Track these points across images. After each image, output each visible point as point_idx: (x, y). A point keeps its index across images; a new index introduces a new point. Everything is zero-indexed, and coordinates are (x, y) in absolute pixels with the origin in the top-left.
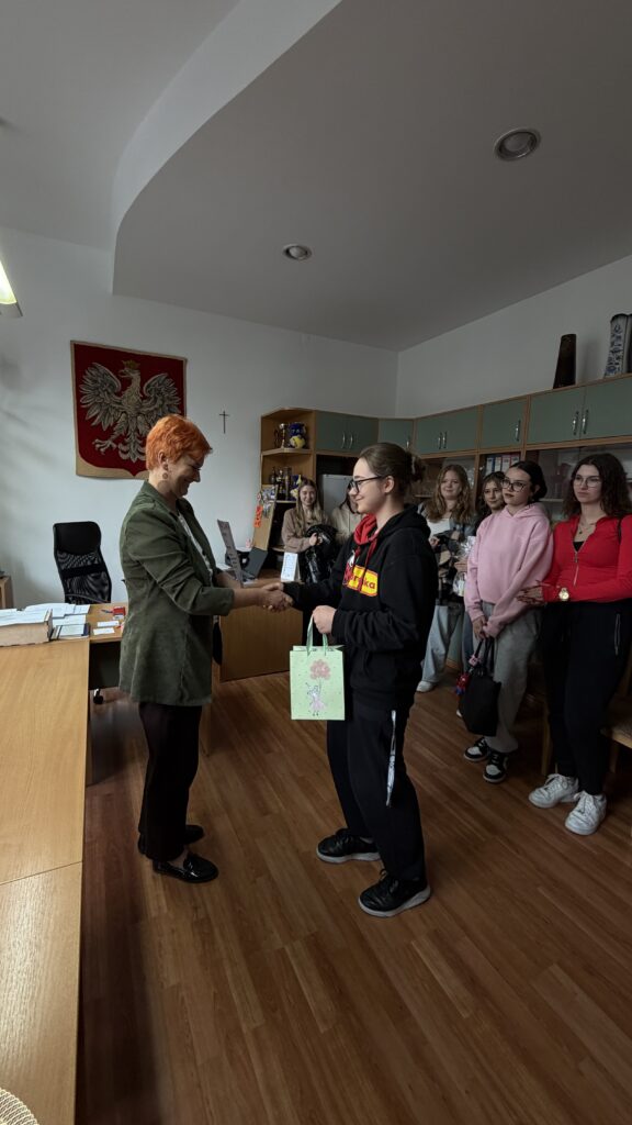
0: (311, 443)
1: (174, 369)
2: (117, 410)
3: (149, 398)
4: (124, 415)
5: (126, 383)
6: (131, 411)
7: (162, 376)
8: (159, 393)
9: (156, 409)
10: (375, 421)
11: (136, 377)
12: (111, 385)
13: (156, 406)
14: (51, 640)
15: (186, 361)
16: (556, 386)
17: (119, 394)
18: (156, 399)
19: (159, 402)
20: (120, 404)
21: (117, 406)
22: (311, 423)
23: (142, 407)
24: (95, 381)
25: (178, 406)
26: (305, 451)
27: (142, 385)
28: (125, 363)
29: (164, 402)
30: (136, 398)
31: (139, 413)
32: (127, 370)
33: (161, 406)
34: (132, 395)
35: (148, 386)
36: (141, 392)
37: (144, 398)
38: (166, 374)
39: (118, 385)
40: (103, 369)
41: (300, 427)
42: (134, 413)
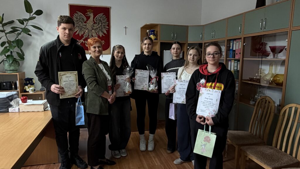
0: (158, 38)
1: (106, 11)
2: (85, 28)
3: (97, 23)
4: (87, 30)
5: (88, 18)
6: (90, 28)
7: (101, 14)
8: (100, 21)
9: (99, 27)
10: (188, 26)
11: (92, 15)
12: (83, 19)
13: (99, 26)
14: (45, 110)
15: (111, 7)
16: (256, 8)
17: (85, 22)
18: (99, 23)
19: (100, 24)
20: (86, 26)
21: (85, 27)
22: (158, 29)
23: (94, 26)
24: (77, 18)
25: (107, 25)
26: (156, 41)
27: (94, 18)
28: (87, 10)
29: (102, 24)
30: (92, 23)
31: (93, 29)
32: (88, 13)
33: (101, 26)
34: (90, 22)
35: (96, 19)
36: (94, 21)
37: (95, 23)
38: (103, 13)
39: (85, 19)
40: (80, 13)
41: (153, 31)
42: (91, 29)
